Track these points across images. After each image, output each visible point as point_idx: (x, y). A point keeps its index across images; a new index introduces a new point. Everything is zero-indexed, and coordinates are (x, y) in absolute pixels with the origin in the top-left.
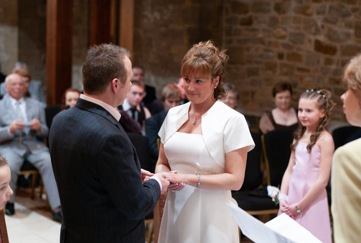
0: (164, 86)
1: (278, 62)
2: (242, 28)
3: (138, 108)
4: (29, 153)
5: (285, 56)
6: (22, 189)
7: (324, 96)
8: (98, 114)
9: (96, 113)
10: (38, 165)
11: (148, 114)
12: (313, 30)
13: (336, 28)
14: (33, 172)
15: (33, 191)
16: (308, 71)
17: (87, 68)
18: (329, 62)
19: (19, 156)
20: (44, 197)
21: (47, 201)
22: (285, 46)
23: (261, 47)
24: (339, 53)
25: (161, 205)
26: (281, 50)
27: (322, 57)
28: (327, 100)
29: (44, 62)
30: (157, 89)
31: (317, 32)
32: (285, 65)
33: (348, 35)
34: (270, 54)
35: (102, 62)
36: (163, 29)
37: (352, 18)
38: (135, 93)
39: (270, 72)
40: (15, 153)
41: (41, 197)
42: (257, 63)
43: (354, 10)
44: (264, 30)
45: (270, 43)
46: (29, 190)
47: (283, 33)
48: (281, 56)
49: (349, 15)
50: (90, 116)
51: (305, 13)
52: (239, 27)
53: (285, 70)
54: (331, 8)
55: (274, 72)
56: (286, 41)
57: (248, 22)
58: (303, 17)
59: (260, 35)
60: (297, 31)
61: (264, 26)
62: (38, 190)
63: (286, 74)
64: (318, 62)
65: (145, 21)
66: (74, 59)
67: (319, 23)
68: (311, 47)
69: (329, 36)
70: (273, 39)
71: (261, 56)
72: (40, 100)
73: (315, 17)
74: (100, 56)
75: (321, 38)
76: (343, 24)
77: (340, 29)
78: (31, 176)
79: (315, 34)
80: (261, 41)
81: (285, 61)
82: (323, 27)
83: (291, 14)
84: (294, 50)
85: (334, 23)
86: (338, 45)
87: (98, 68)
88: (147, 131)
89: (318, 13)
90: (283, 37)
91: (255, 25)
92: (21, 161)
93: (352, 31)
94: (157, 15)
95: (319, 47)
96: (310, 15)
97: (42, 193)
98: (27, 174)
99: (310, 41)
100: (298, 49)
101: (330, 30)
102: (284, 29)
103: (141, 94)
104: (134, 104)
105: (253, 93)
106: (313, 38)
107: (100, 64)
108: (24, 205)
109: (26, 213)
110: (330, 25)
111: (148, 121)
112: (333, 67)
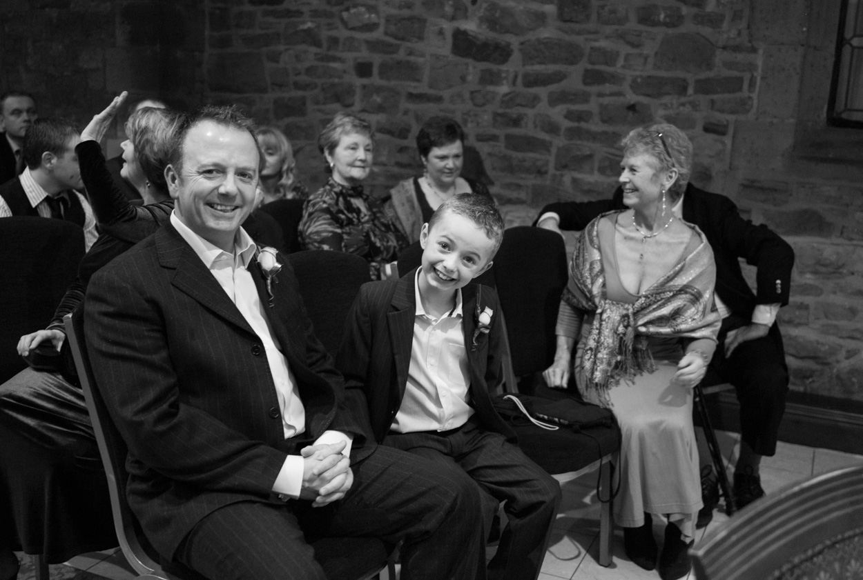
1: (359, 82)
5: (375, 70)
12: (448, 9)
16: (437, 99)
18: (490, 78)
22: (374, 46)
23: (314, 49)
24: (516, 56)
26: (364, 54)
27: (473, 69)
32: (379, 90)
33: (541, 18)
34: (336, 65)
42: (297, 86)
44: (317, 14)
45: (334, 41)
47: (371, 18)
48: (364, 69)
53: (377, 99)
55: (348, 106)
56: (378, 34)
60: (406, 13)
63: (380, 109)
64: (463, 79)
68: (444, 48)
69: (491, 22)
70: (343, 33)
71: (309, 71)
75: (470, 26)
77: (519, 4)
79: (453, 18)
80: (311, 38)
81: (376, 80)
82: (473, 0)
84: (401, 55)
86: (514, 41)
90: (371, 27)
93: (550, 9)
95: (464, 45)
99: (441, 33)
100: (411, 53)
101: (493, 6)
102: (373, 9)
112: (504, 89)
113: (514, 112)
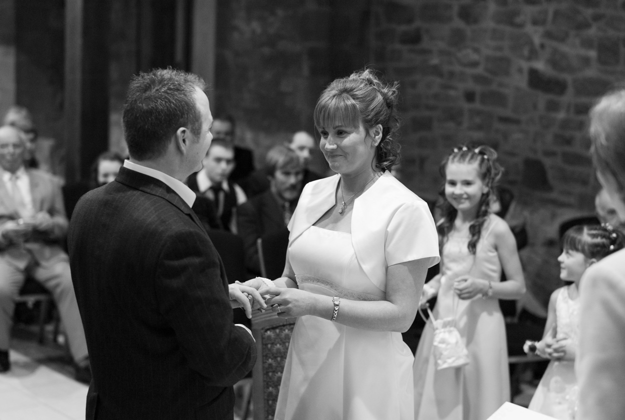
0: (269, 148)
1: (466, 106)
2: (405, 48)
3: (225, 186)
4: (34, 264)
5: (478, 97)
6: (22, 326)
7: (486, 157)
8: (157, 195)
9: (154, 193)
10: (51, 284)
11: (241, 197)
12: (526, 52)
13: (565, 48)
14: (41, 297)
15: (42, 330)
16: (517, 122)
17: (130, 115)
18: (553, 107)
19: (18, 270)
20: (61, 339)
21: (67, 347)
22: (478, 79)
23: (438, 80)
24: (570, 90)
25: (264, 354)
26: (470, 85)
27: (542, 99)
28: (491, 163)
29: (61, 106)
30: (257, 153)
31: (533, 55)
32: (479, 113)
33: (586, 61)
34: (452, 93)
35: (155, 101)
36: (266, 50)
37: (593, 32)
38: (219, 160)
39: (451, 125)
40: (10, 265)
41: (55, 340)
42: (429, 108)
43: (597, 18)
44: (442, 53)
45: (452, 74)
46: (35, 328)
47: (475, 57)
48: (470, 97)
49: (587, 26)
50: (143, 198)
51: (512, 24)
52: (398, 46)
53: (478, 120)
54: (557, 14)
55: (459, 124)
56: (480, 70)
57: (414, 39)
58: (508, 29)
59: (435, 61)
60: (498, 54)
61: (442, 45)
62: (50, 328)
63: (479, 128)
64: (535, 107)
65: (236, 36)
66: (113, 101)
67: (537, 40)
68: (521, 81)
69: (553, 63)
70: (457, 68)
71: (436, 96)
72: (54, 173)
73: (529, 29)
74: (151, 90)
75: (540, 65)
76: (577, 41)
77: (572, 49)
78: (37, 304)
79: (529, 59)
80: (436, 71)
81: (477, 105)
82: (542, 46)
83: (488, 24)
84: (494, 87)
85: (563, 39)
86: (568, 77)
87: (150, 112)
88: (239, 225)
89: (535, 22)
90: (475, 64)
91: (425, 44)
92: (20, 277)
93: (593, 54)
94: (256, 26)
95: (536, 80)
96: (521, 26)
97: (56, 333)
98: (31, 300)
99: (520, 70)
100: (501, 85)
101: (555, 51)
102: (476, 50)
103: (228, 161)
104: (218, 178)
105: (423, 160)
106: (525, 65)
107: (152, 105)
108: (26, 354)
109: (30, 368)
110: (555, 44)
111: (242, 209)
112: (561, 115)
113: (568, 134)
